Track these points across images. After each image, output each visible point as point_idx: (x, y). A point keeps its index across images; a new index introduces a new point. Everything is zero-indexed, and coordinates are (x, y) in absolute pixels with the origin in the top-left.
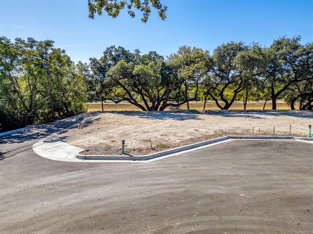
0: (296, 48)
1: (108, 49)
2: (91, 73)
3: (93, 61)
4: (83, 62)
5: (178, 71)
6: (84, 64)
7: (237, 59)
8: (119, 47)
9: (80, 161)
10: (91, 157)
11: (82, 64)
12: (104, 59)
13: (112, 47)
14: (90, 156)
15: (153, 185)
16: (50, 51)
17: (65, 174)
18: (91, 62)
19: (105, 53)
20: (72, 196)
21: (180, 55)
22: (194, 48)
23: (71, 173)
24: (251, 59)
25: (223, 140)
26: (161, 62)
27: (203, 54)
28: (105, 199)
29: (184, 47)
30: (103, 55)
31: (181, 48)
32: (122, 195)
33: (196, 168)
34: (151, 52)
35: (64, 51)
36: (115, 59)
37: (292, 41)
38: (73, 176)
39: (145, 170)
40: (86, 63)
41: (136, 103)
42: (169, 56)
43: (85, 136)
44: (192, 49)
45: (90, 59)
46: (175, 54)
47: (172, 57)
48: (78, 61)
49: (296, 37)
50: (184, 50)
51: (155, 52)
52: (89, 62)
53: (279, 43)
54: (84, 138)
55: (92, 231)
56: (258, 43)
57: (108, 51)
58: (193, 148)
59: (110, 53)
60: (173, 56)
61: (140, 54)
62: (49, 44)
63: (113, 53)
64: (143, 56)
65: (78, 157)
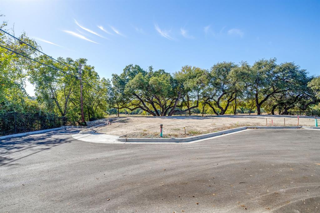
0: (274, 66)
1: (127, 67)
2: (113, 86)
3: (115, 77)
4: (106, 79)
5: (184, 83)
6: (107, 80)
7: (231, 74)
8: (136, 66)
9: (123, 143)
10: (133, 139)
11: (105, 80)
12: (124, 75)
13: (130, 66)
14: (131, 139)
15: (211, 158)
16: (83, 68)
17: (113, 152)
18: (113, 78)
19: (125, 70)
20: (132, 167)
21: (183, 72)
22: (194, 68)
23: (119, 151)
24: (243, 74)
25: (243, 130)
26: (170, 77)
27: (202, 71)
28: (171, 169)
29: (187, 67)
30: (122, 72)
31: (183, 67)
32: (188, 166)
33: (242, 146)
34: (160, 70)
35: (93, 68)
36: (133, 75)
37: (270, 62)
38: (123, 153)
39: (193, 148)
40: (108, 79)
41: (149, 111)
42: (174, 73)
43: (116, 129)
44: (192, 68)
45: (113, 75)
46: (179, 72)
47: (176, 74)
48: (103, 78)
49: (272, 59)
50: (187, 68)
51: (164, 70)
52: (111, 78)
53: (259, 64)
54: (116, 130)
55: (181, 199)
56: (246, 62)
57: (127, 69)
58: (222, 134)
59: (129, 70)
60: (178, 73)
61: (153, 70)
62: (83, 61)
63: (131, 70)
64: (155, 72)
65: (119, 140)
